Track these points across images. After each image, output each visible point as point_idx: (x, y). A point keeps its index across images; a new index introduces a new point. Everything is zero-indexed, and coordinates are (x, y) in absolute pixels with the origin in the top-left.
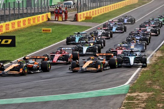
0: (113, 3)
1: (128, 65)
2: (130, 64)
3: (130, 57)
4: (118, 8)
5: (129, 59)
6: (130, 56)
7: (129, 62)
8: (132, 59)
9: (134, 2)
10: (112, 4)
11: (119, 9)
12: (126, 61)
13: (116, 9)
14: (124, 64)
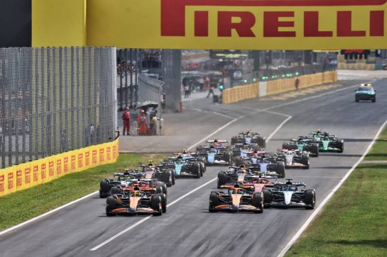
0: (14, 161)
1: (282, 204)
2: (284, 203)
3: (285, 192)
4: (33, 184)
5: (283, 195)
6: (285, 190)
7: (284, 200)
8: (288, 196)
9: (101, 159)
10: (10, 165)
11: (35, 187)
12: (278, 197)
13: (25, 186)
14: (273, 203)
